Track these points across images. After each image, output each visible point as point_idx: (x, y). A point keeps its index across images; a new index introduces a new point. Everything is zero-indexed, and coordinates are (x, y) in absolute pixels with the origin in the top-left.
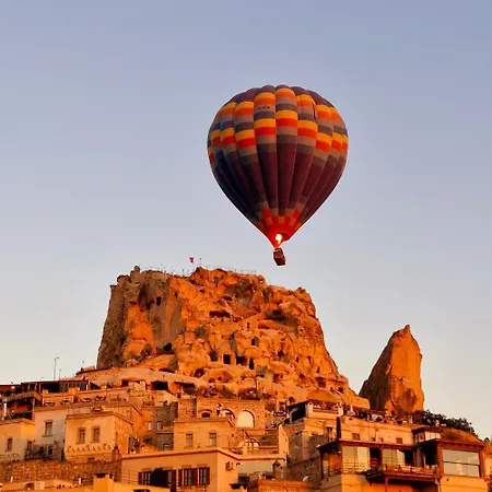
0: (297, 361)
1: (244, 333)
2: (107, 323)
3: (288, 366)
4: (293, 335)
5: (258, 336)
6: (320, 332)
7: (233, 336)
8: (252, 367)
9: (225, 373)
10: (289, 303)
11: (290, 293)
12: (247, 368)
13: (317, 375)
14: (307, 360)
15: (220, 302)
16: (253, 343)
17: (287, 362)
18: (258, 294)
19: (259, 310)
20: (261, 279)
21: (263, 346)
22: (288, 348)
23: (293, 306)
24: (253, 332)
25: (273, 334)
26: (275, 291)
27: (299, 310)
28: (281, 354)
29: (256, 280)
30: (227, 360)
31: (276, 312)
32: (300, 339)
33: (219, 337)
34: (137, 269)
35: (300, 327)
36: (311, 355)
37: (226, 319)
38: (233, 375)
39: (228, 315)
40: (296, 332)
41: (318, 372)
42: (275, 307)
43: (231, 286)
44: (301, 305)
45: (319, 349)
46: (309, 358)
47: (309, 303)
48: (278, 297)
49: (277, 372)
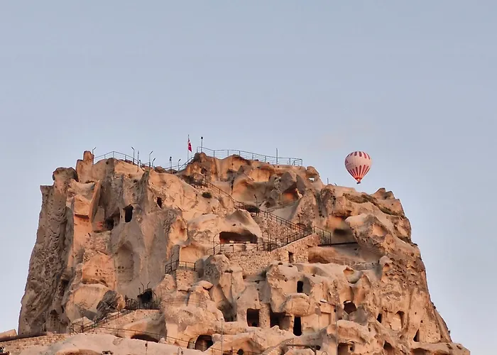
0: (380, 319)
1: (285, 269)
2: (37, 254)
3: (364, 330)
4: (371, 274)
5: (309, 275)
6: (419, 267)
7: (264, 275)
8: (298, 331)
9: (249, 342)
10: (364, 216)
11: (366, 198)
12: (289, 334)
13: (415, 345)
14: (397, 319)
15: (239, 215)
16: (300, 289)
17: (361, 321)
18: (307, 201)
19: (308, 229)
20: (311, 174)
21: (318, 294)
22: (364, 296)
23: (372, 221)
24: (300, 267)
25: (335, 272)
26: (338, 194)
27: (383, 228)
28: (350, 307)
29: (303, 175)
30: (253, 318)
31: (338, 232)
32: (385, 280)
33: (239, 277)
34: (88, 157)
35: (385, 260)
36: (405, 309)
37: (249, 246)
38: (265, 345)
39: (253, 238)
40: (378, 269)
41: (416, 339)
42: (337, 224)
43: (259, 186)
44: (385, 221)
45: (419, 299)
46: (401, 314)
47: (399, 216)
48: (343, 205)
49: (343, 339)
